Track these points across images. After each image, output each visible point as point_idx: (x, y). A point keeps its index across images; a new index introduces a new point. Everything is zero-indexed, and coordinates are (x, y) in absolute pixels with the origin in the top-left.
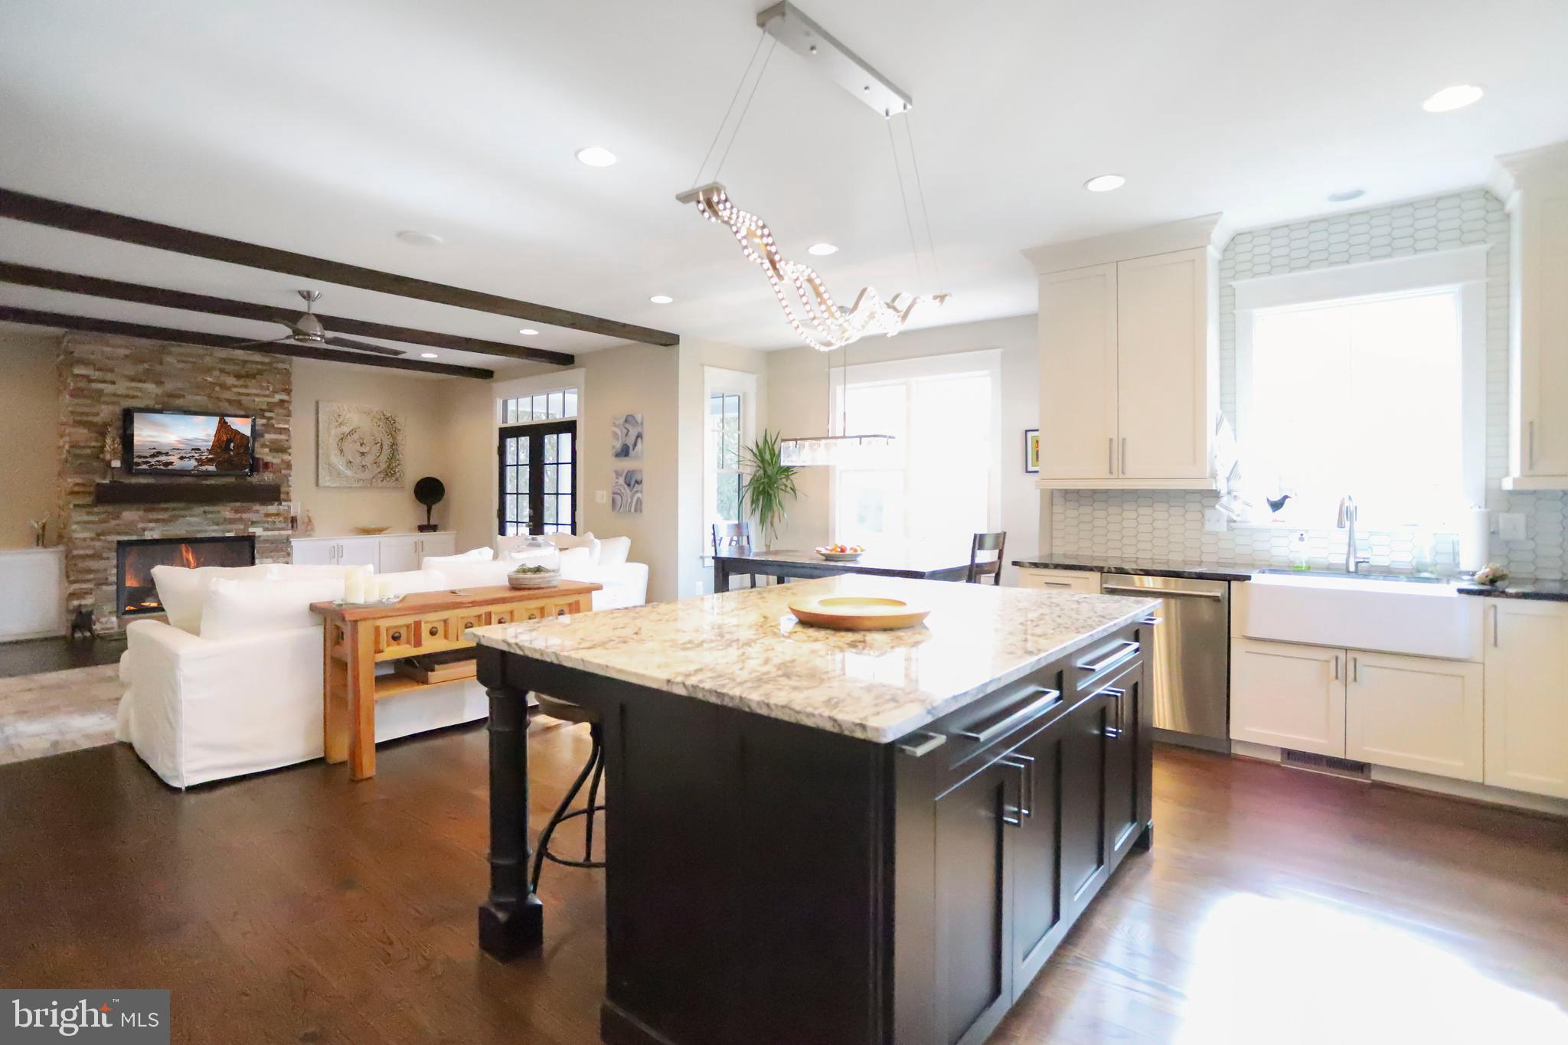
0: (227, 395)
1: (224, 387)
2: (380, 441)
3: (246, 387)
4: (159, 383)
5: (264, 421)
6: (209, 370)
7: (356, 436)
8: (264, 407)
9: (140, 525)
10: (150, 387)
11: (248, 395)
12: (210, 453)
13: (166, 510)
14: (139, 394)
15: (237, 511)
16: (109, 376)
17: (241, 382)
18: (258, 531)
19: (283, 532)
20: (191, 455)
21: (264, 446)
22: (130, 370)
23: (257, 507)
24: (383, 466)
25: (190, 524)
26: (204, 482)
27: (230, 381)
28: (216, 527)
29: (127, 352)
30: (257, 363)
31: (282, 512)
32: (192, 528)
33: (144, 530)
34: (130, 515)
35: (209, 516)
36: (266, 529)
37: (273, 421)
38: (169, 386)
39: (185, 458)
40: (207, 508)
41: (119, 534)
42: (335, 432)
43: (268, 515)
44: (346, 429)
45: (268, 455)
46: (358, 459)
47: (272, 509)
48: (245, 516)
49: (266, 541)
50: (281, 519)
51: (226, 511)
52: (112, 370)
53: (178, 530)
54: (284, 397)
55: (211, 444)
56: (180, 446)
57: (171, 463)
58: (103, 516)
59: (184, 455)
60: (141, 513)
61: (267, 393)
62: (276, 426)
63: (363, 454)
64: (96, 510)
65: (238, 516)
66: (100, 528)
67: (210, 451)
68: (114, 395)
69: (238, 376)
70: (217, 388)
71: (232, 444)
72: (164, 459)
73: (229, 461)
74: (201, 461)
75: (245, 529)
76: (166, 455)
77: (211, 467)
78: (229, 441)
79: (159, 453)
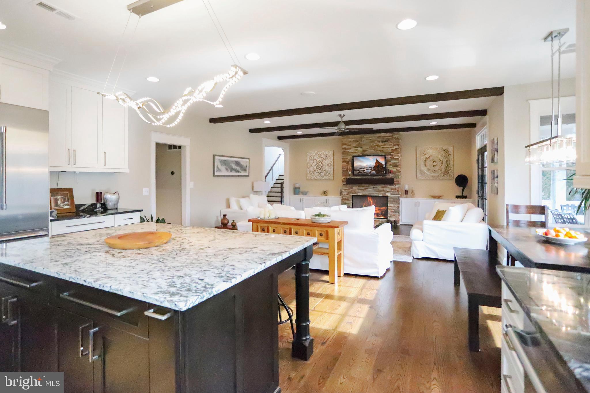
0: (379, 149)
1: (378, 146)
2: (441, 160)
3: (384, 145)
4: (361, 148)
5: (391, 156)
6: (373, 141)
7: (431, 159)
8: (390, 151)
9: (357, 191)
10: (359, 149)
11: (386, 148)
13: (363, 186)
14: (356, 151)
15: (383, 187)
16: (350, 147)
17: (383, 144)
18: (389, 194)
19: (397, 195)
20: (369, 168)
21: (390, 165)
22: (354, 145)
23: (389, 186)
24: (443, 170)
25: (369, 191)
26: (373, 178)
27: (380, 144)
28: (377, 193)
29: (354, 139)
30: (388, 136)
31: (397, 188)
32: (370, 193)
33: (358, 192)
34: (355, 188)
35: (375, 189)
36: (391, 194)
37: (393, 156)
38: (364, 147)
40: (374, 187)
41: (352, 193)
42: (423, 158)
43: (392, 189)
44: (427, 156)
45: (391, 168)
46: (432, 168)
47: (393, 187)
48: (385, 189)
49: (392, 198)
50: (396, 190)
51: (379, 187)
52: (350, 145)
53: (366, 193)
54: (397, 147)
55: (374, 166)
56: (367, 166)
57: (364, 171)
58: (349, 188)
60: (357, 187)
61: (391, 146)
62: (394, 158)
63: (434, 166)
64: (348, 186)
65: (383, 189)
66: (348, 191)
67: (374, 168)
68: (351, 152)
69: (382, 142)
70: (377, 147)
72: (363, 169)
73: (379, 170)
74: (372, 170)
75: (385, 194)
76: (363, 168)
77: (374, 172)
78: (378, 165)
79: (362, 168)
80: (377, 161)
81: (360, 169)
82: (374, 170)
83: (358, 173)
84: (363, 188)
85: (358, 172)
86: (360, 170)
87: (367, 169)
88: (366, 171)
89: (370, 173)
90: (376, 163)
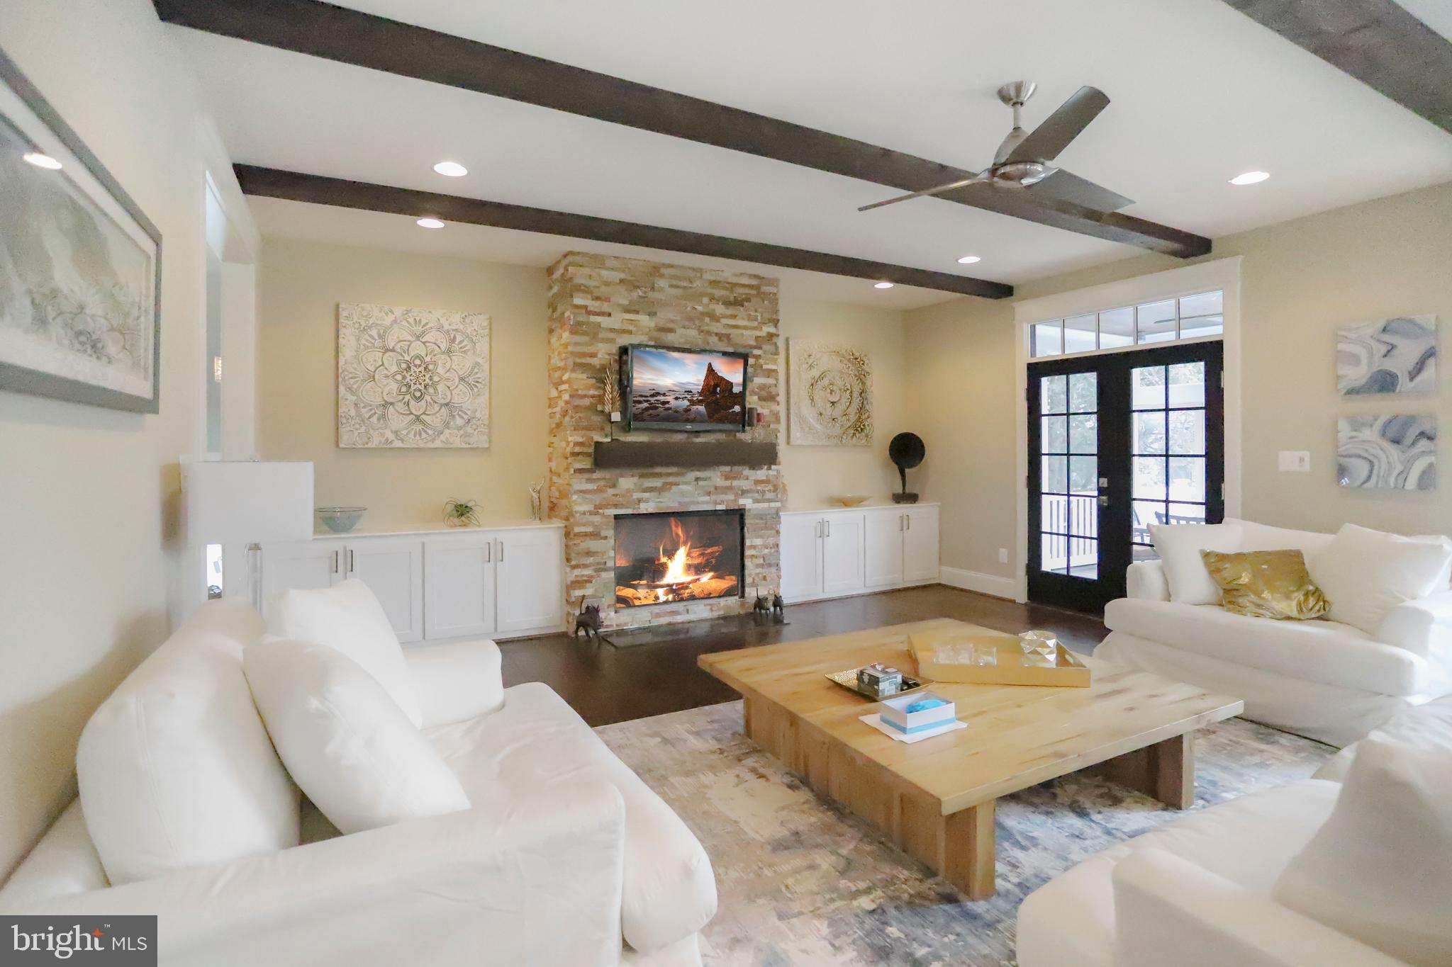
0: (716, 328)
1: (713, 317)
3: (734, 317)
4: (652, 314)
5: (754, 362)
6: (698, 296)
8: (753, 343)
9: (636, 496)
10: (643, 319)
11: (736, 327)
12: (700, 396)
13: (659, 475)
14: (631, 328)
15: (727, 478)
16: (606, 307)
17: (730, 312)
18: (746, 502)
19: (773, 505)
20: (684, 396)
22: (623, 297)
23: (747, 472)
25: (682, 494)
27: (720, 309)
28: (707, 498)
29: (622, 276)
30: (743, 286)
31: (772, 478)
32: (686, 500)
33: (639, 501)
34: (628, 482)
35: (701, 483)
36: (756, 501)
37: (761, 361)
38: (664, 316)
39: (680, 398)
40: (698, 474)
41: (616, 506)
43: (757, 482)
45: (757, 401)
47: (762, 474)
48: (735, 483)
49: (760, 516)
50: (770, 487)
51: (716, 477)
52: (607, 300)
53: (670, 502)
54: (772, 330)
55: (701, 387)
56: (675, 388)
57: (668, 402)
58: (602, 483)
59: (679, 396)
60: (635, 479)
61: (755, 324)
62: (765, 367)
64: (595, 476)
65: (728, 483)
66: (598, 499)
67: (700, 394)
68: (612, 330)
69: (728, 303)
70: (707, 320)
71: (719, 389)
72: (662, 398)
73: (716, 402)
74: (692, 402)
75: (736, 501)
76: (664, 395)
77: (702, 408)
78: (716, 386)
79: (658, 394)
80: (711, 370)
81: (653, 396)
82: (699, 402)
83: (647, 409)
84: (657, 483)
85: (646, 405)
86: (652, 399)
87: (677, 398)
88: (673, 403)
89: (687, 410)
90: (707, 377)
